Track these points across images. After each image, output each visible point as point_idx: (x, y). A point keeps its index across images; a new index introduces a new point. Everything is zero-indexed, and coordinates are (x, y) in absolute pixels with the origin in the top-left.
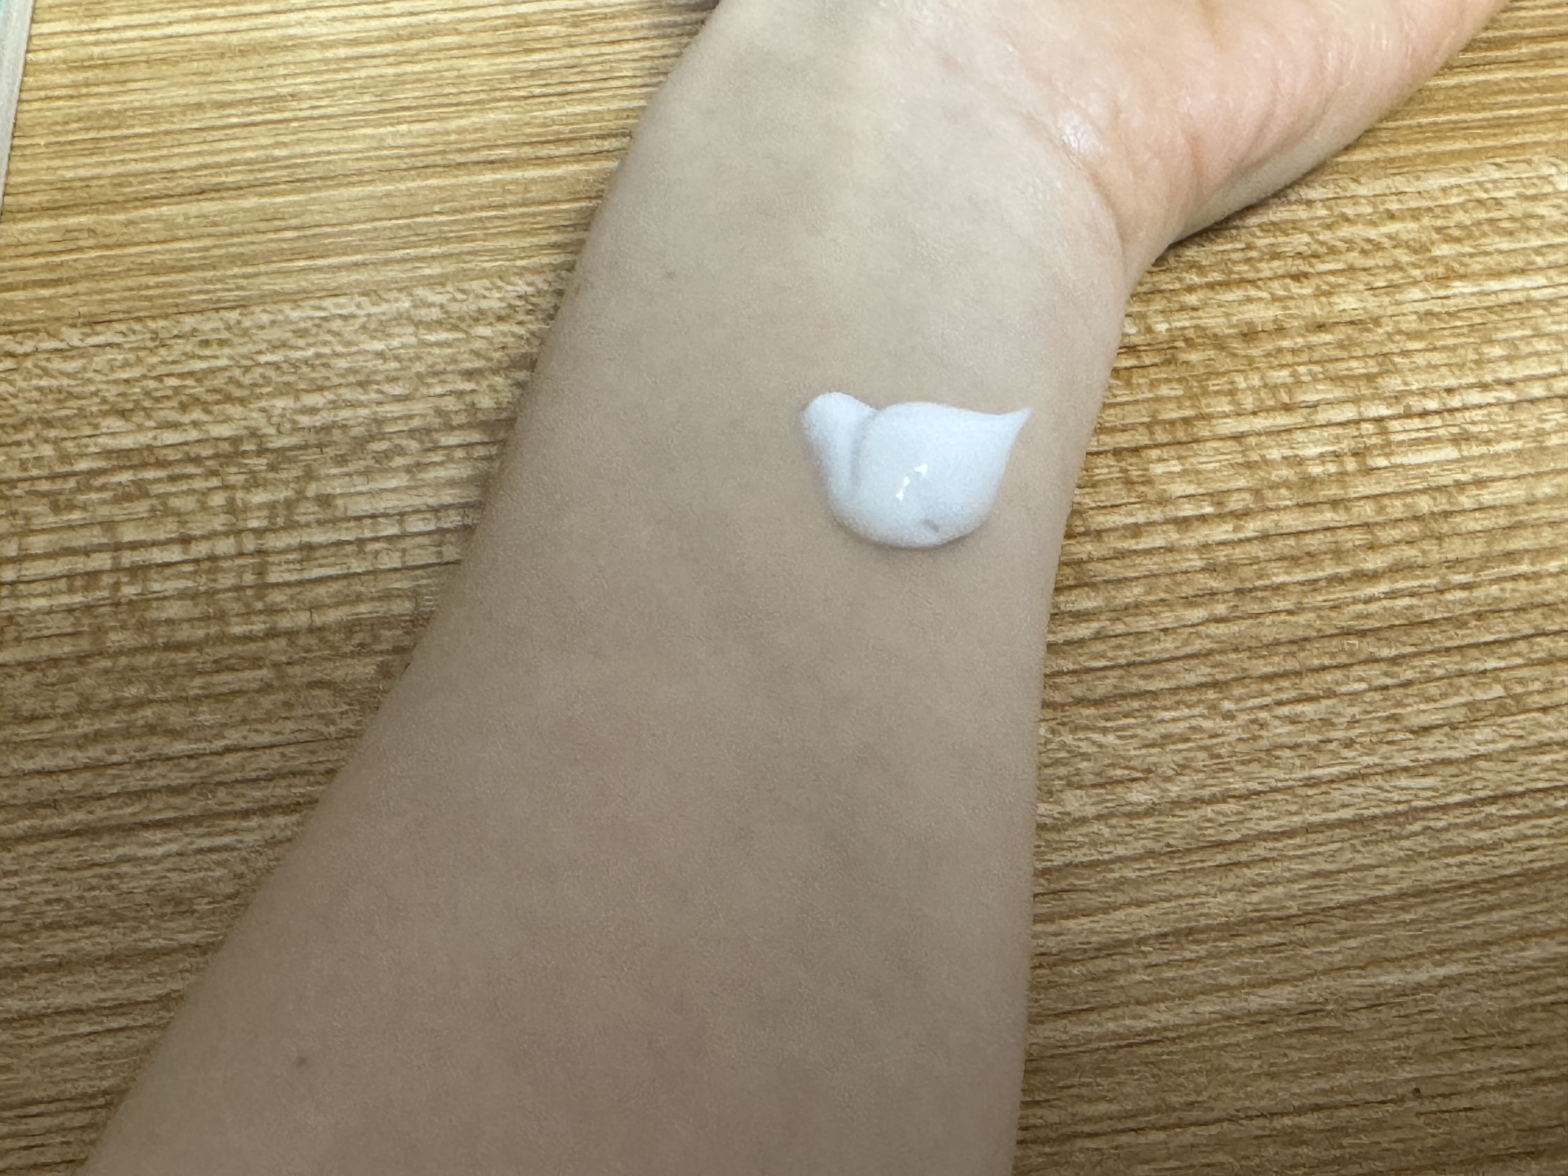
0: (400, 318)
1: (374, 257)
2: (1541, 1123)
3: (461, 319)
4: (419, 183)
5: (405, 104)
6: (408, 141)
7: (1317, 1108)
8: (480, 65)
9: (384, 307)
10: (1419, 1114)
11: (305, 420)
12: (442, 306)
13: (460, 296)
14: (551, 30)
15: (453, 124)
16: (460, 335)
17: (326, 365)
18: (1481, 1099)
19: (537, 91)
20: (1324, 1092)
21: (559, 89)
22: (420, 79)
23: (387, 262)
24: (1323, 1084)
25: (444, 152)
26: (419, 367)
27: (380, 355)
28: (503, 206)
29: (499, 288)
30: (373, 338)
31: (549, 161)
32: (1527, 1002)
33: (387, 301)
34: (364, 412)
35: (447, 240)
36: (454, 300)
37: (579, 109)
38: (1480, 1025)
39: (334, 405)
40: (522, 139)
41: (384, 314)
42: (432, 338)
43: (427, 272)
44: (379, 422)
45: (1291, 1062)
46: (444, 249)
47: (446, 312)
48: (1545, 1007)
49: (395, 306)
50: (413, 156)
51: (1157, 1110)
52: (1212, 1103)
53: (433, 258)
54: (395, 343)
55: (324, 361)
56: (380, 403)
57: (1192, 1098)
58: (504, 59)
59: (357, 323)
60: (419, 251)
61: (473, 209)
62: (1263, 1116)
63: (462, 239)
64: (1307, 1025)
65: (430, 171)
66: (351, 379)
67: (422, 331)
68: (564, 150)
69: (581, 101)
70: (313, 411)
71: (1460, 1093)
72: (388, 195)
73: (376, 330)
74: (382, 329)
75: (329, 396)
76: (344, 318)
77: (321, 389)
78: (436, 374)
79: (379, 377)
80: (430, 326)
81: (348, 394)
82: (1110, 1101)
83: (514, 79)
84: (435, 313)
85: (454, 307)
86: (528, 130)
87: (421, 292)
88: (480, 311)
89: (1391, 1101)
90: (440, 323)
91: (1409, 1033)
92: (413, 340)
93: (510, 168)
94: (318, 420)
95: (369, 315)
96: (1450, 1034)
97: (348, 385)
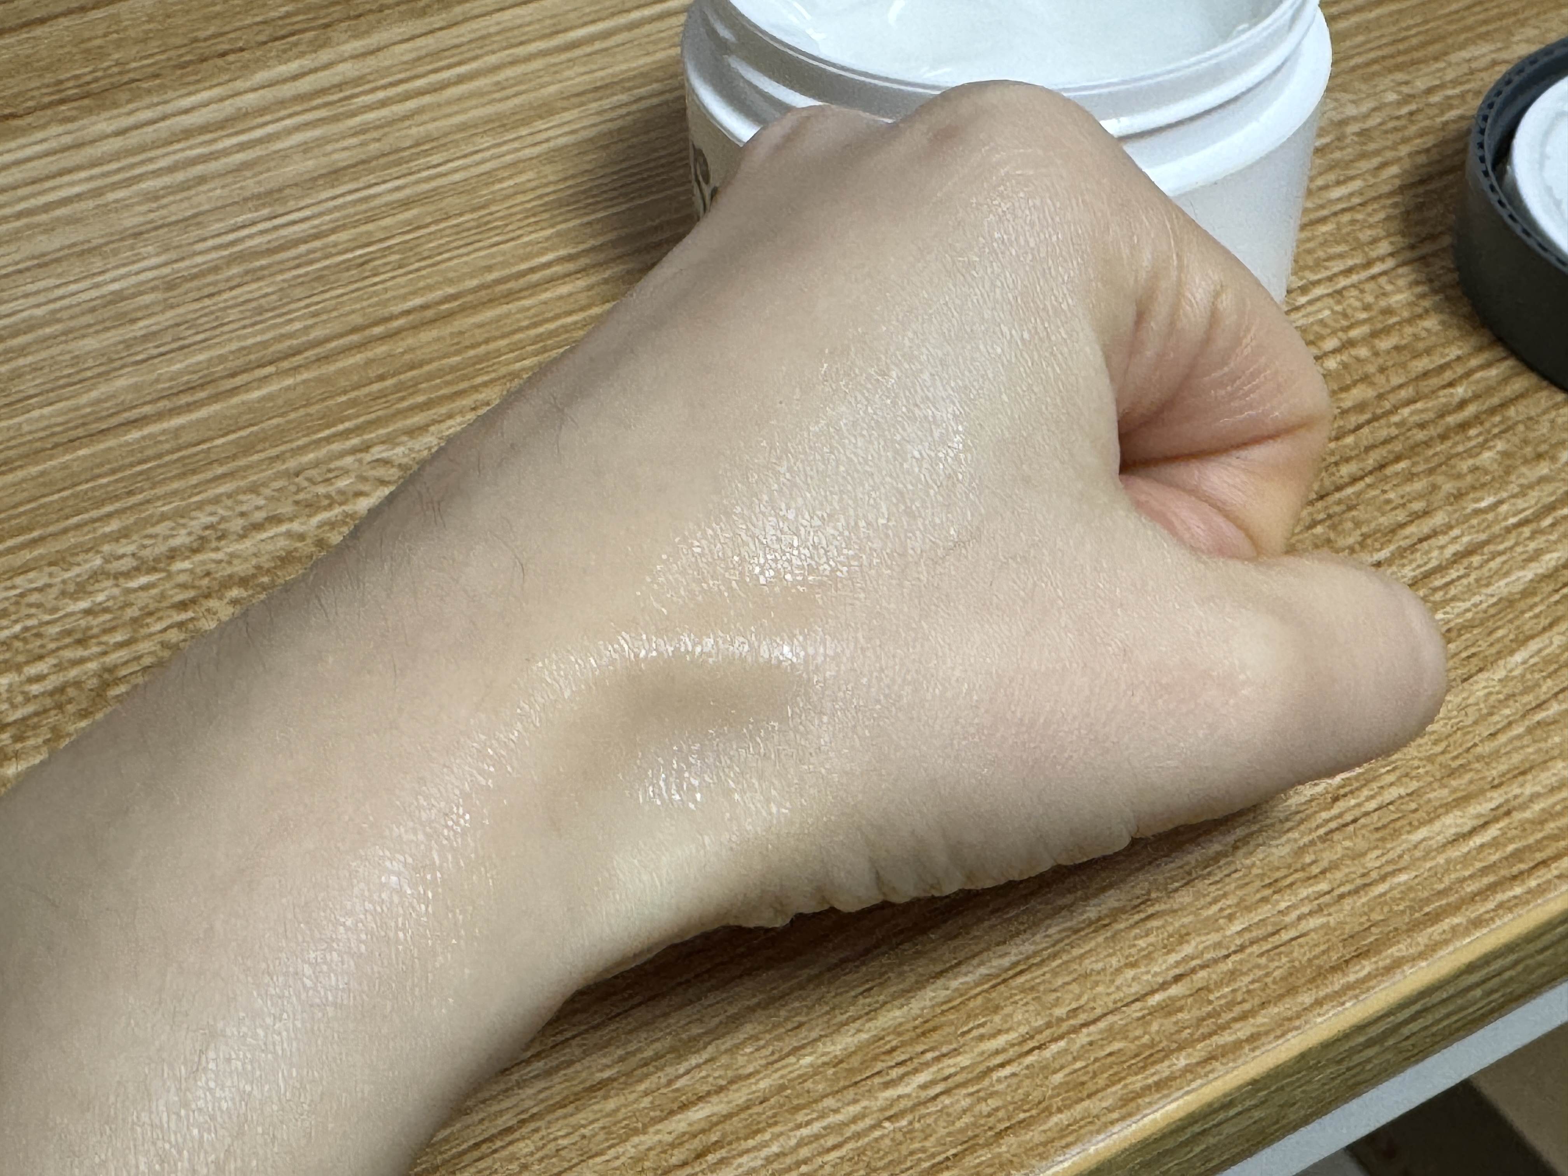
0: (95, 576)
1: (51, 529)
2: (1357, 928)
3: (157, 560)
4: (68, 457)
5: (32, 392)
6: (45, 423)
7: (1178, 978)
8: (90, 343)
9: (76, 570)
10: (1261, 955)
11: (35, 689)
12: (133, 555)
13: (147, 542)
14: (148, 298)
15: (84, 399)
16: (163, 575)
17: (38, 635)
18: (1304, 926)
19: (155, 352)
20: (1178, 964)
21: (175, 345)
22: (36, 368)
23: (65, 531)
24: (1173, 958)
25: (84, 424)
26: (132, 612)
27: (88, 612)
28: (160, 456)
29: (184, 526)
30: (77, 599)
31: (189, 407)
32: (1306, 839)
33: (79, 565)
34: (92, 666)
35: (117, 498)
36: (145, 547)
37: (201, 357)
38: (1278, 869)
39: (59, 667)
40: (155, 396)
41: (78, 575)
42: (134, 584)
43: (107, 529)
44: (110, 670)
45: (1143, 949)
46: (118, 505)
47: (140, 558)
48: (1324, 839)
49: (87, 566)
50: (53, 434)
51: (1049, 1025)
52: (1092, 1004)
53: (110, 515)
54: (100, 598)
55: (34, 631)
56: (105, 653)
57: (1074, 1005)
58: (113, 332)
59: (54, 592)
60: (94, 514)
61: (132, 465)
62: (1137, 1000)
63: (130, 493)
64: (1142, 915)
65: (77, 443)
66: (68, 640)
67: (122, 580)
68: (201, 395)
69: (201, 350)
70: (39, 678)
71: (1285, 928)
72: (42, 474)
73: (75, 592)
74: (81, 589)
75: (51, 661)
76: (39, 590)
77: (41, 658)
78: (151, 614)
79: (95, 631)
80: (127, 575)
81: (68, 654)
82: (1007, 1031)
83: (128, 347)
84: (127, 564)
85: (146, 553)
86: (161, 386)
87: (106, 548)
88: (173, 550)
89: (1235, 952)
90: (137, 569)
91: (1225, 895)
92: (116, 591)
93: (155, 422)
94: (49, 684)
95: (64, 582)
96: (1258, 884)
97: (66, 646)
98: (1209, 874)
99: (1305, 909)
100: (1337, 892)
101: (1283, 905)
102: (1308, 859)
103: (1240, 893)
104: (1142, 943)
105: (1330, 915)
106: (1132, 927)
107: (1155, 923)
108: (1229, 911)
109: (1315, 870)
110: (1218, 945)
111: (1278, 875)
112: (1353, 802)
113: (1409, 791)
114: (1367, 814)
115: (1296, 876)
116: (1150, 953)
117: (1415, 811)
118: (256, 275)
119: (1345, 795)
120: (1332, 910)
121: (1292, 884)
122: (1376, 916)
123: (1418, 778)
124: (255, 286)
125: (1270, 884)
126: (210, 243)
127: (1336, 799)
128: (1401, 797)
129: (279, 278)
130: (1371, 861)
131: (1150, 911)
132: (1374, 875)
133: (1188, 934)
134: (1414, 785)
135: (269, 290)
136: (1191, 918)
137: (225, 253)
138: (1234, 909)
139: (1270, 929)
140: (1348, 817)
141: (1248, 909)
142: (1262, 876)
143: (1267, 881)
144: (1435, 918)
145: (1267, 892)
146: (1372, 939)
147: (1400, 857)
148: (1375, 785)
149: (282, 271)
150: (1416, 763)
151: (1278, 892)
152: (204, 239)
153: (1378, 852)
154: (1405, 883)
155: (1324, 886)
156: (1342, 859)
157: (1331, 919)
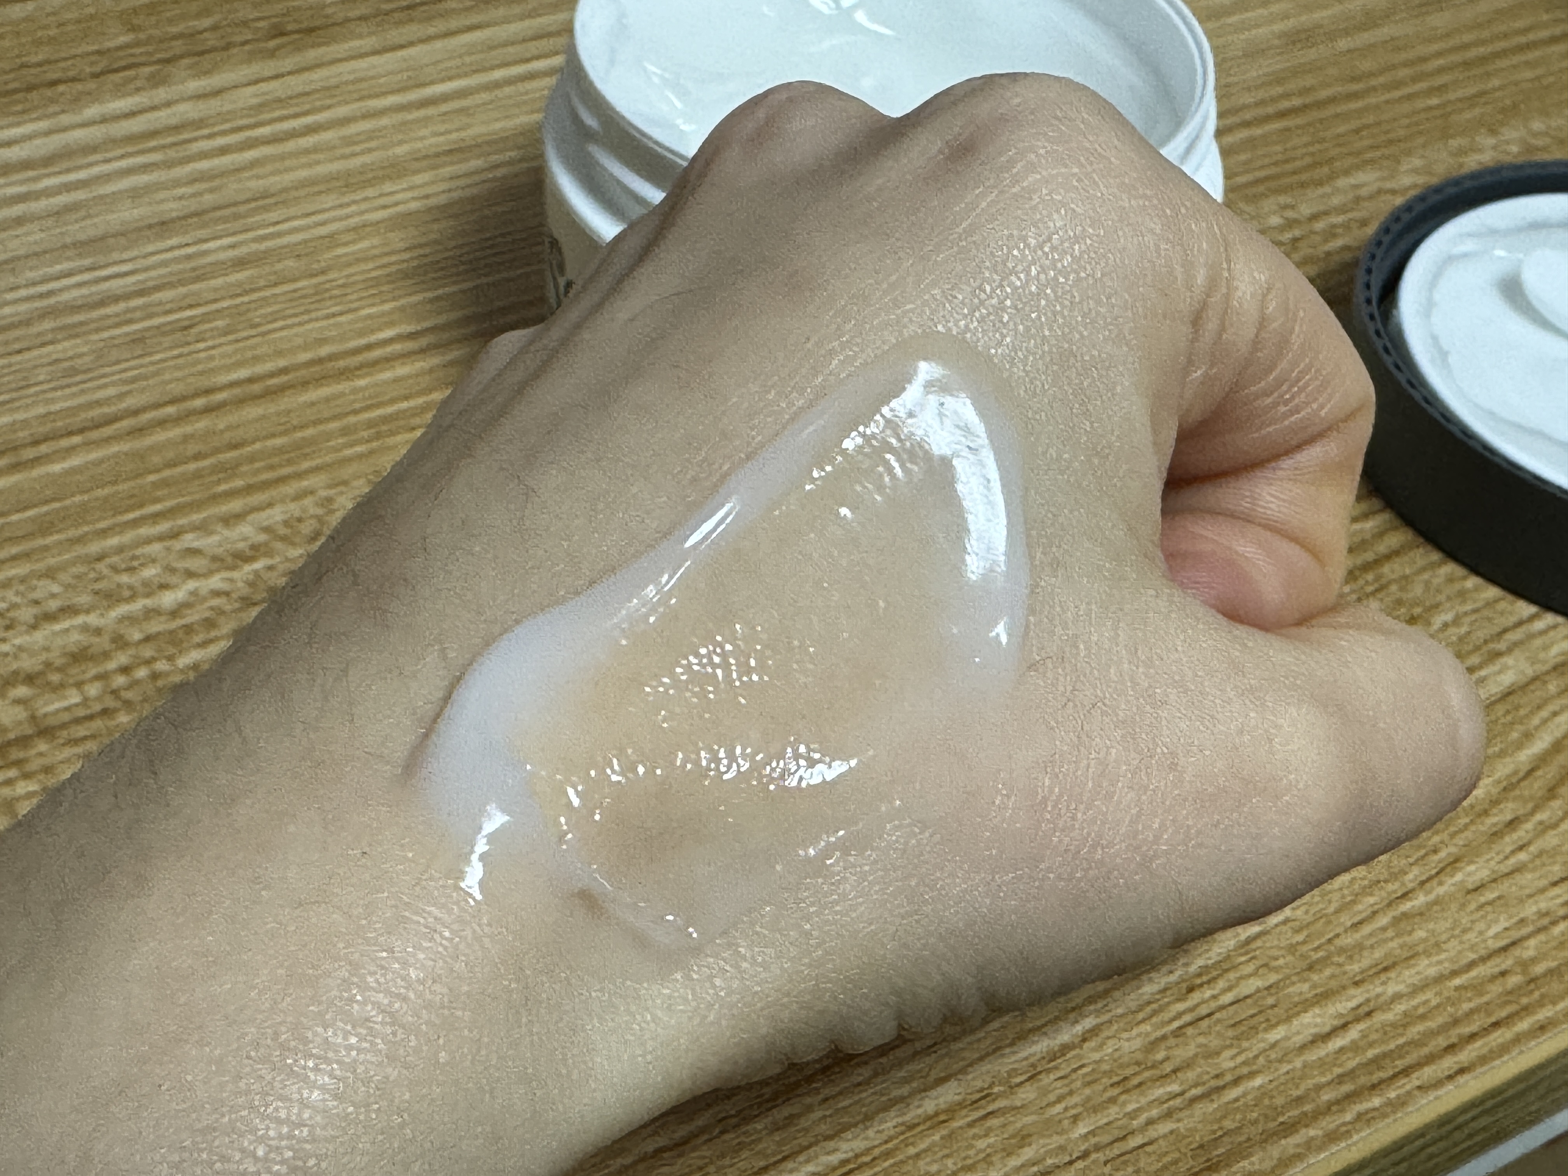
98: (1056, 1068)
99: (1154, 1112)
100: (1188, 1095)
101: (1130, 1108)
102: (1160, 1056)
103: (1087, 1091)
104: (981, 1144)
105: (1179, 1120)
106: (971, 1125)
107: (994, 1122)
108: (1074, 1112)
109: (1168, 1068)
110: (1062, 1148)
111: (1128, 1072)
112: (1208, 993)
113: (1267, 984)
114: (1222, 1008)
115: (1147, 1074)
116: (988, 1155)
117: (1273, 1006)
118: (72, 332)
119: (1201, 985)
120: (1181, 1115)
121: (1140, 1084)
122: (1228, 1124)
123: (1276, 969)
124: (66, 344)
125: (1118, 1083)
126: (23, 293)
127: (1191, 990)
128: (1258, 991)
129: (95, 337)
130: (1225, 1061)
131: (990, 1108)
132: (1228, 1078)
133: (1030, 1135)
134: (1273, 978)
135: (85, 349)
136: (1034, 1118)
137: (38, 304)
138: (1079, 1109)
139: (1117, 1133)
140: (1204, 1010)
141: (1095, 1110)
142: (1109, 1073)
143: (1115, 1079)
144: (1289, 1128)
145: (1116, 1091)
146: (1221, 1150)
147: (1256, 1057)
148: (1232, 975)
149: (97, 330)
150: (1275, 952)
151: (1126, 1091)
152: (17, 288)
153: (1234, 1051)
154: (1261, 1086)
155: (1175, 1088)
156: (1196, 1055)
157: (1180, 1125)
